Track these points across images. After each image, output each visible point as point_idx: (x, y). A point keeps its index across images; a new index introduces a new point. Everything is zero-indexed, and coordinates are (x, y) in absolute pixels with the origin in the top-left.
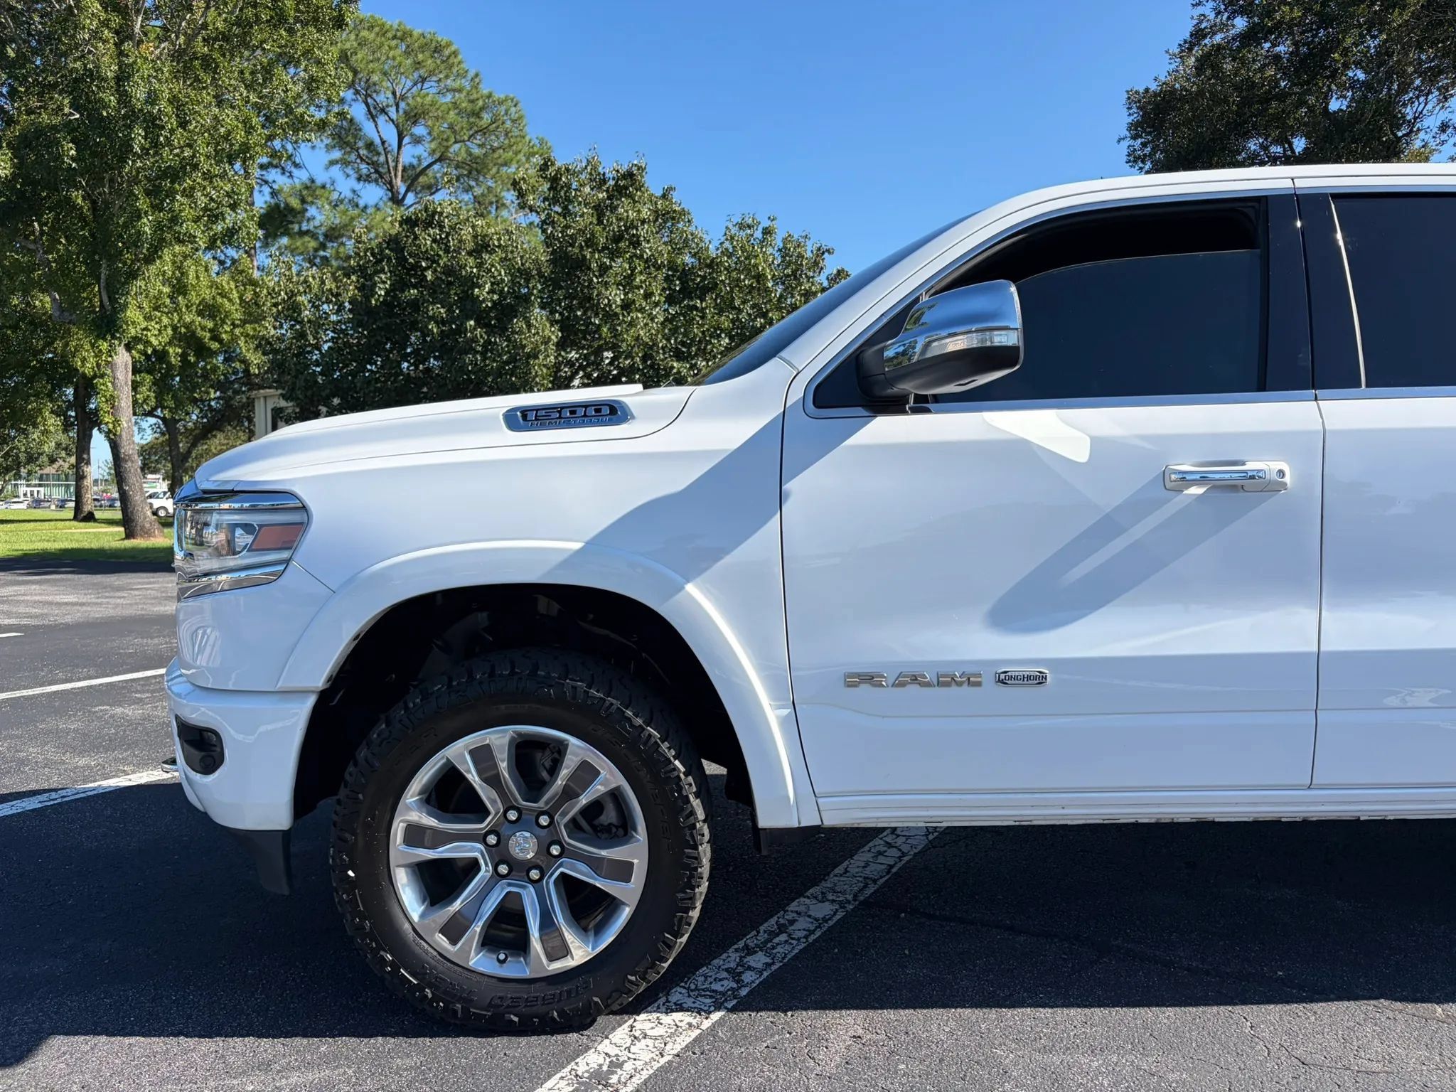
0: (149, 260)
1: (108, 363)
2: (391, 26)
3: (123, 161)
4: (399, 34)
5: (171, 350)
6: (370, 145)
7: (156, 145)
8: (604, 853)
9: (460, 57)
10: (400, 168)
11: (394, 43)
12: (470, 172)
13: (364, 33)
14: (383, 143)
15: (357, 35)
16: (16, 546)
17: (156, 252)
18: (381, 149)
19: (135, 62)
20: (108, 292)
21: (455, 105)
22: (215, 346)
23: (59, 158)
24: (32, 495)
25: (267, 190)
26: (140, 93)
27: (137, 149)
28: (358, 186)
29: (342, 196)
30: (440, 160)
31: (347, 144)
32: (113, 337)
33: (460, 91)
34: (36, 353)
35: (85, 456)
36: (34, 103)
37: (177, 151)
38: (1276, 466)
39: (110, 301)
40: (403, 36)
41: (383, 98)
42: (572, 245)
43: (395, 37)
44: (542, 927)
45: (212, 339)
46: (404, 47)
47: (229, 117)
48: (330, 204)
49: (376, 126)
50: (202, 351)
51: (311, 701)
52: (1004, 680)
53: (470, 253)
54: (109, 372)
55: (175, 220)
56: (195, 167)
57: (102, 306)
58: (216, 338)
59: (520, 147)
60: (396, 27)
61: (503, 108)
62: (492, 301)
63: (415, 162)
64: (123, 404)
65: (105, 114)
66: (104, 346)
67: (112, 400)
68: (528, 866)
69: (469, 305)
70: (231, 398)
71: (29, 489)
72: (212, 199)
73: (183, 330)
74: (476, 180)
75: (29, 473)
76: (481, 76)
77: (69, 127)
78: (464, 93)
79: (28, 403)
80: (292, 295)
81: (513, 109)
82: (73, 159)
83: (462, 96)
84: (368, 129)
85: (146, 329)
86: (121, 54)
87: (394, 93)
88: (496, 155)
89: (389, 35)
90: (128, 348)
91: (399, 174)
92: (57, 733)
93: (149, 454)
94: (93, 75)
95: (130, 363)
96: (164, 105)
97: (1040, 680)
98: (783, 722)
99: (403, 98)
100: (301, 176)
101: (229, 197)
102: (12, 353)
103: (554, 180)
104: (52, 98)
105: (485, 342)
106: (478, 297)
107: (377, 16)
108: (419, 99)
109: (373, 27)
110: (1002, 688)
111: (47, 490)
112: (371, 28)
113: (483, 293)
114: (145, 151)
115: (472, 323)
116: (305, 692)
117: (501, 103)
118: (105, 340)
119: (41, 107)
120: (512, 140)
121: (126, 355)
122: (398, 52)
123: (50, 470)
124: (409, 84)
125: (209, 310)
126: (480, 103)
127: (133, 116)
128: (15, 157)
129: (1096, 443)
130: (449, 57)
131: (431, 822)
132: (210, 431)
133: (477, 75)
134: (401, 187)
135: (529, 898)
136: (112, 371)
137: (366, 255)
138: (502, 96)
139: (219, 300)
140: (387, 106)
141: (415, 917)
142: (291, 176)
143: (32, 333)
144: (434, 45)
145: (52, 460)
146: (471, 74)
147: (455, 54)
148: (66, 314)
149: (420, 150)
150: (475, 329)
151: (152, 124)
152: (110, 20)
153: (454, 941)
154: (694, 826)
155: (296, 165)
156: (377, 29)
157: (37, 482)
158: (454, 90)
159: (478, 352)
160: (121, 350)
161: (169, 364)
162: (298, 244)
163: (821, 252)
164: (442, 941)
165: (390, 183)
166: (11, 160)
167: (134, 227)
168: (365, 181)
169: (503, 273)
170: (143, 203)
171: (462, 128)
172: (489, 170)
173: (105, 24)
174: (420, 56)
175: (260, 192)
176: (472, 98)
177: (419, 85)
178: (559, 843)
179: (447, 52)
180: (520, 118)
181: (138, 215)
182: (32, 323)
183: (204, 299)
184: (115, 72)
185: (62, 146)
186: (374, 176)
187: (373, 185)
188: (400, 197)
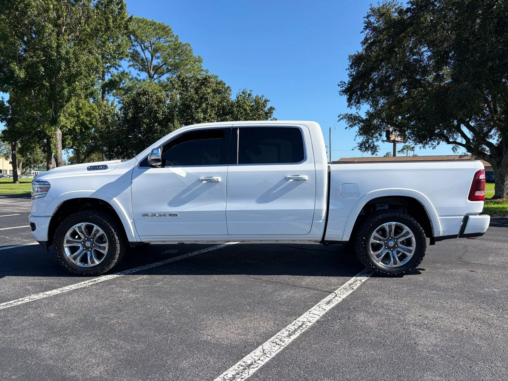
0: (67, 102)
1: (54, 134)
2: (149, 21)
3: (58, 72)
4: (152, 24)
5: (77, 128)
6: (142, 60)
7: (69, 67)
8: (101, 245)
9: (171, 31)
10: (152, 67)
11: (150, 27)
12: (175, 68)
13: (140, 24)
14: (146, 59)
15: (138, 24)
16: (25, 190)
17: (69, 99)
18: (146, 61)
19: (62, 42)
20: (54, 112)
21: (169, 46)
22: (91, 126)
23: (39, 72)
24: (35, 173)
25: (109, 74)
26: (63, 52)
27: (63, 68)
28: (139, 72)
29: (133, 77)
30: (165, 64)
31: (135, 59)
32: (56, 126)
33: (171, 42)
34: (34, 129)
35: (50, 162)
36: (32, 54)
37: (76, 69)
38: (217, 178)
39: (55, 114)
40: (154, 24)
41: (147, 44)
42: (187, 101)
43: (150, 25)
44: (90, 258)
45: (90, 124)
46: (153, 28)
47: (91, 58)
48: (129, 79)
49: (144, 53)
50: (87, 128)
51: (50, 218)
52: (170, 215)
53: (156, 104)
54: (54, 136)
55: (74, 90)
56: (81, 74)
57: (53, 116)
58: (91, 123)
59: (190, 59)
60: (151, 21)
61: (185, 47)
62: (162, 117)
63: (157, 64)
64: (59, 146)
65: (53, 58)
66: (53, 128)
67: (55, 145)
68: (89, 248)
69: (156, 119)
70: (97, 143)
71: (34, 171)
72: (86, 83)
73: (81, 121)
74: (177, 70)
75: (34, 166)
76: (179, 37)
77: (42, 62)
78: (173, 42)
79: (31, 144)
80: (105, 115)
81: (188, 47)
82: (43, 72)
83: (172, 43)
84: (142, 54)
85: (66, 123)
86: (58, 40)
87: (150, 42)
88: (183, 62)
89: (149, 24)
90: (61, 129)
91: (152, 69)
92: (22, 235)
93: (73, 160)
94: (49, 46)
95: (61, 133)
96: (71, 55)
97: (176, 215)
98: (132, 223)
99: (153, 44)
100: (121, 69)
101: (92, 82)
102: (27, 128)
103: (182, 81)
104: (37, 53)
105: (161, 130)
106: (158, 116)
107: (145, 18)
108: (158, 45)
109: (143, 21)
110: (170, 216)
111: (41, 172)
112: (142, 22)
113: (160, 116)
114: (65, 69)
115: (157, 124)
116: (49, 216)
117: (184, 45)
118: (53, 126)
119: (34, 55)
120: (188, 58)
121: (60, 131)
122: (151, 29)
123: (40, 165)
124: (155, 40)
125: (89, 114)
126: (178, 46)
127: (62, 58)
128: (26, 72)
129: (187, 174)
130: (168, 31)
131: (71, 239)
132: (90, 153)
133: (177, 36)
134: (152, 72)
135: (89, 253)
136: (56, 136)
137: (125, 104)
138: (185, 43)
139: (92, 111)
140: (149, 47)
141: (68, 256)
142: (118, 70)
143: (33, 122)
144: (163, 27)
145: (42, 162)
146: (175, 36)
147: (170, 30)
148: (42, 118)
149: (159, 61)
150: (157, 126)
151: (67, 61)
152: (54, 30)
153: (75, 260)
154: (115, 241)
155: (120, 66)
156: (144, 22)
157: (37, 169)
158: (170, 41)
159: (159, 133)
160: (59, 130)
161: (76, 132)
162: (118, 92)
163: (266, 101)
164: (72, 260)
165: (149, 72)
166: (25, 72)
167: (62, 92)
168: (141, 71)
169: (166, 109)
170: (65, 85)
171: (171, 54)
172: (181, 67)
173: (53, 31)
174: (158, 31)
175: (107, 75)
176: (175, 44)
177: (158, 40)
178: (94, 244)
179: (167, 29)
180: (191, 50)
181: (64, 88)
182: (33, 119)
183: (87, 111)
184: (56, 45)
185: (40, 68)
186: (144, 69)
187: (144, 72)
188: (152, 76)
